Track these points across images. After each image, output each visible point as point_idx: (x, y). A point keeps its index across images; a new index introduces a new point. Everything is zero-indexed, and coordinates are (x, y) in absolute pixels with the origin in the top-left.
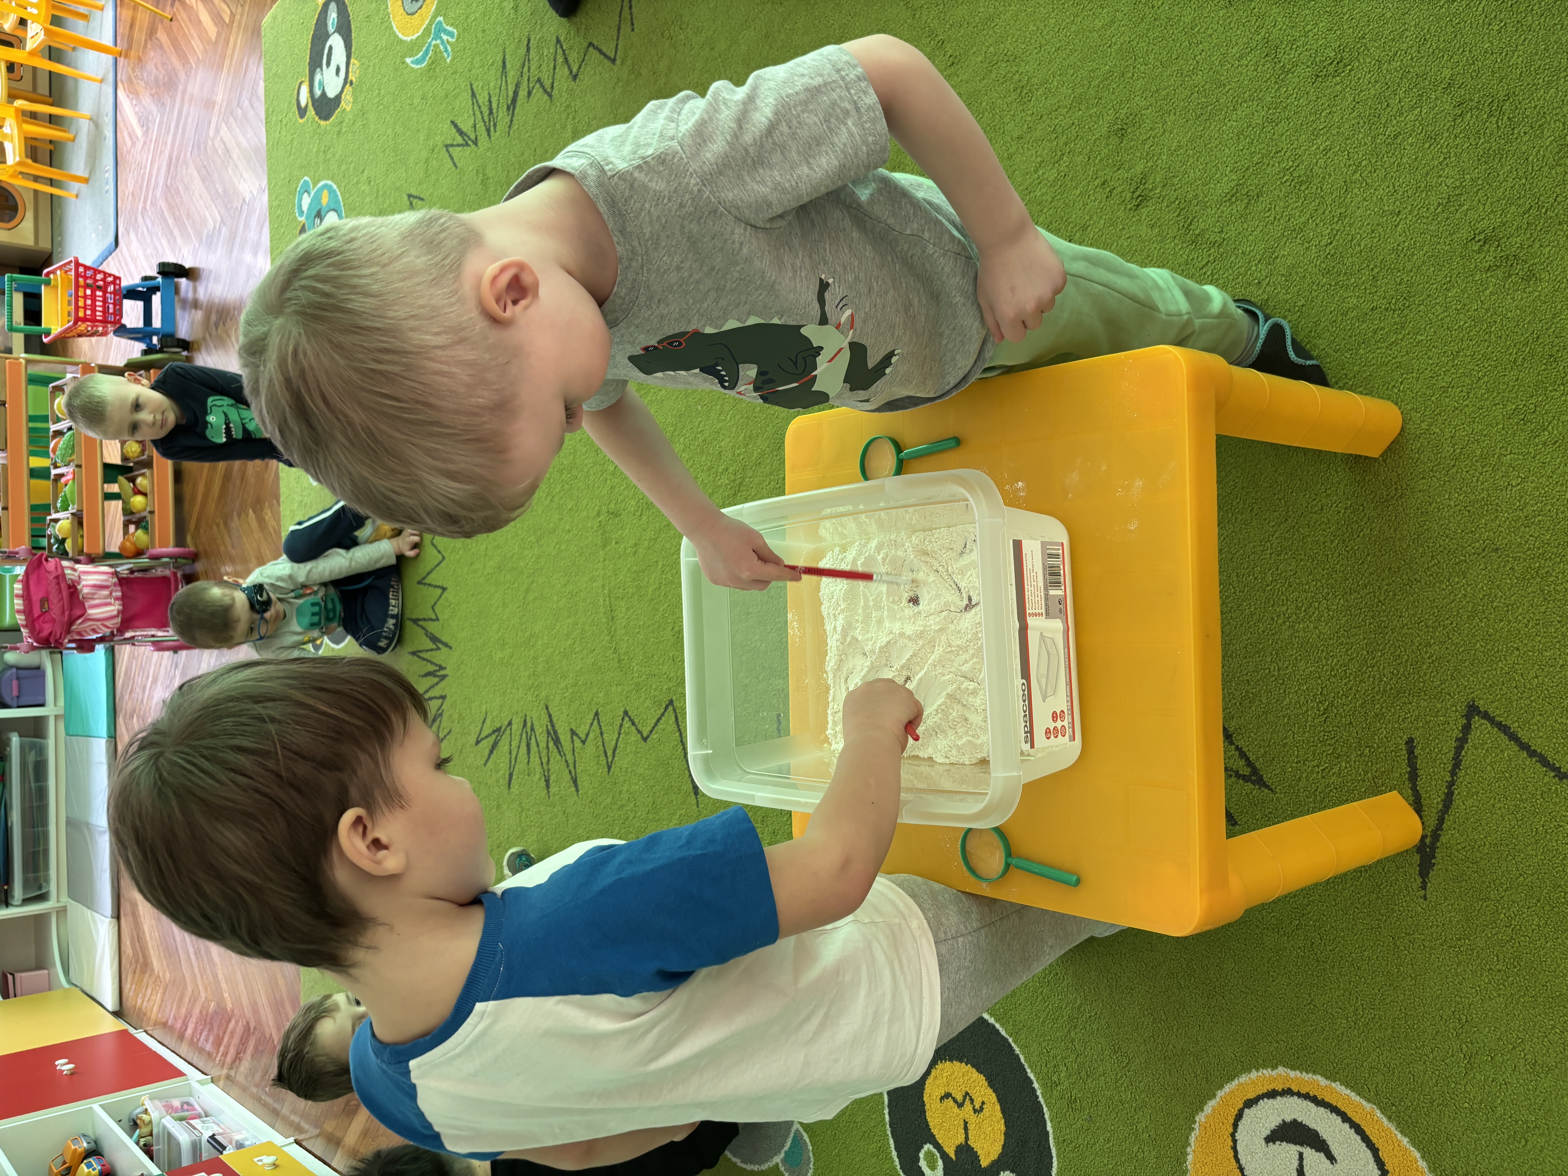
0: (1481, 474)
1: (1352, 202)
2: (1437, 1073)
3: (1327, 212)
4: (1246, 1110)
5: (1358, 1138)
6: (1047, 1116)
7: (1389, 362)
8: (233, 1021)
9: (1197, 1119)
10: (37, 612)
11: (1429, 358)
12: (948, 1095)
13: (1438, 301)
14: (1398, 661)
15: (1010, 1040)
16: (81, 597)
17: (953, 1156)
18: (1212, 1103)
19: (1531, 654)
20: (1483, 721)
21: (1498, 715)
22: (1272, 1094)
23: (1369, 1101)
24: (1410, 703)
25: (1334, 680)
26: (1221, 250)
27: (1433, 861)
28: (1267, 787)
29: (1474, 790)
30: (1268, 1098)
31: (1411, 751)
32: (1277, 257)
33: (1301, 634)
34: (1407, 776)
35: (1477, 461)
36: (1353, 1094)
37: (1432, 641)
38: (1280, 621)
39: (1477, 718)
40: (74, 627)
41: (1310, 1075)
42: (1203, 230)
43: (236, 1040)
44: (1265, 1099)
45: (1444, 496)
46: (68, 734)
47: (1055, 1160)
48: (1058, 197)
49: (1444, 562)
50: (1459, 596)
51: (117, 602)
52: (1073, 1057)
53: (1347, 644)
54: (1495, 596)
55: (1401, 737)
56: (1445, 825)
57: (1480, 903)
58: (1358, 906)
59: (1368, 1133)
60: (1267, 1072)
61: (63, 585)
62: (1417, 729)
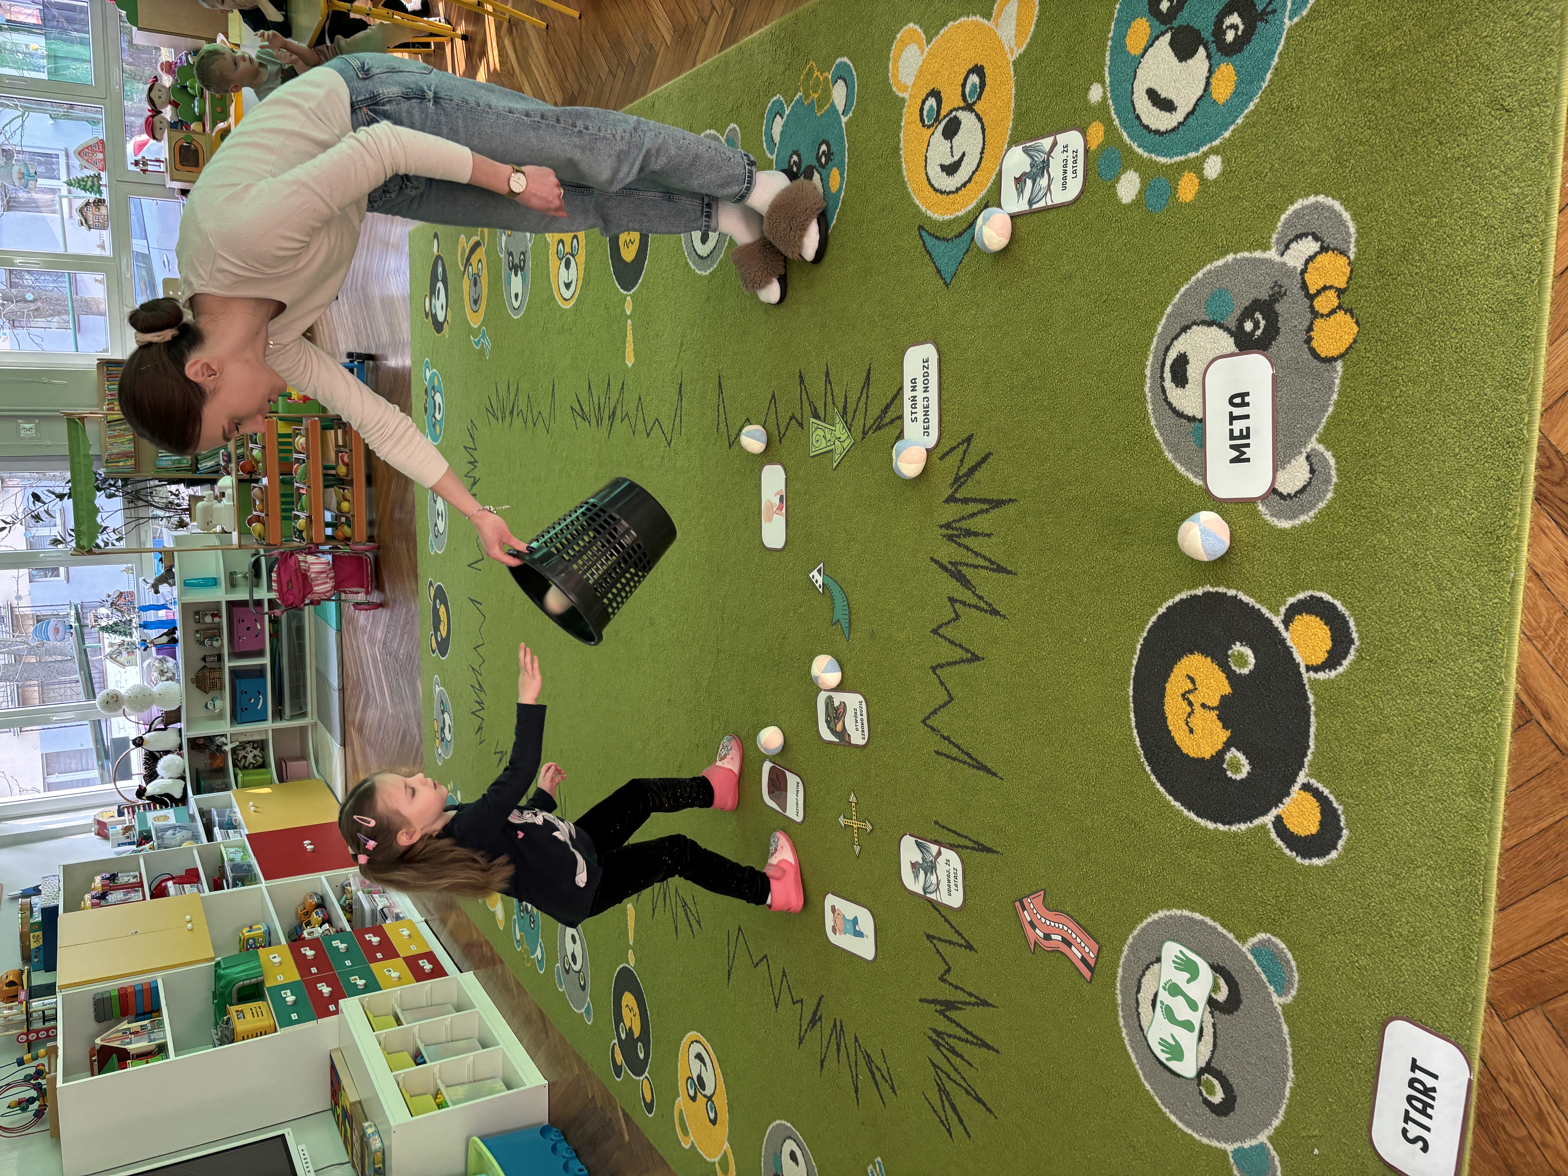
10: (285, 589)
16: (309, 580)
40: (306, 599)
46: (316, 614)
51: (331, 581)
61: (299, 575)
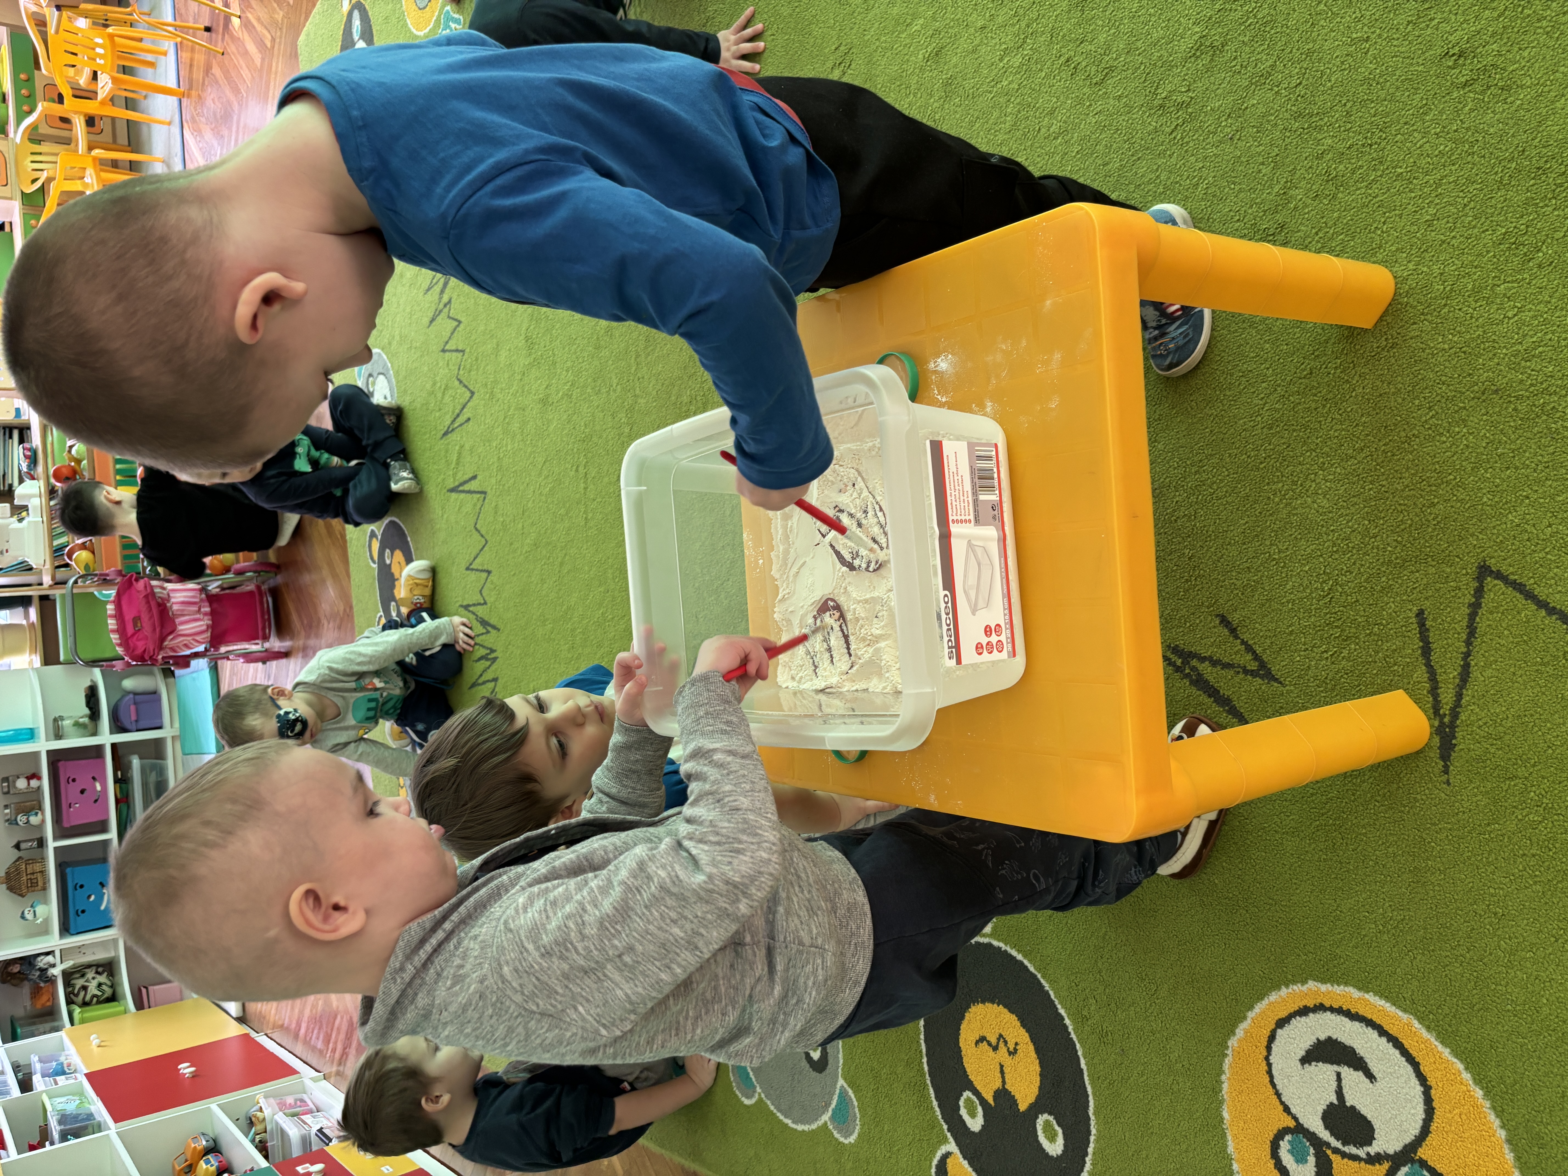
0: (1475, 309)
1: (1318, 35)
2: (1475, 974)
3: (1294, 51)
4: (1279, 1031)
5: (1397, 1052)
6: (1080, 1053)
7: (1369, 202)
8: (339, 1017)
9: (1230, 1043)
10: (130, 630)
11: (1411, 191)
12: (982, 1039)
13: (1415, 127)
14: (1402, 527)
15: (1039, 976)
16: (170, 613)
17: (991, 1101)
18: (1243, 1026)
19: (1542, 500)
20: (1496, 582)
21: (1512, 573)
22: (1304, 1011)
23: (1405, 1011)
24: (1418, 571)
25: (1337, 556)
26: (1190, 110)
27: (1454, 742)
28: (1276, 680)
29: (1492, 659)
30: (1300, 1016)
31: (1422, 624)
32: (1247, 108)
33: (1300, 511)
34: (1420, 652)
35: (1469, 297)
36: (1388, 1005)
37: (1436, 501)
38: (1277, 499)
39: (1489, 579)
40: (166, 643)
41: (1342, 987)
42: (1170, 92)
43: (342, 1036)
44: (1298, 1017)
45: (1438, 339)
46: (184, 754)
47: (1091, 1098)
48: (1025, 83)
49: (1443, 412)
50: (1462, 447)
51: (206, 618)
52: (1101, 988)
53: (1347, 515)
54: (1500, 442)
55: (1410, 610)
56: (1463, 701)
57: (1508, 782)
58: (1379, 798)
59: (1407, 1046)
60: (1297, 988)
61: (153, 603)
62: (1427, 598)
